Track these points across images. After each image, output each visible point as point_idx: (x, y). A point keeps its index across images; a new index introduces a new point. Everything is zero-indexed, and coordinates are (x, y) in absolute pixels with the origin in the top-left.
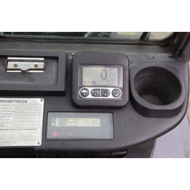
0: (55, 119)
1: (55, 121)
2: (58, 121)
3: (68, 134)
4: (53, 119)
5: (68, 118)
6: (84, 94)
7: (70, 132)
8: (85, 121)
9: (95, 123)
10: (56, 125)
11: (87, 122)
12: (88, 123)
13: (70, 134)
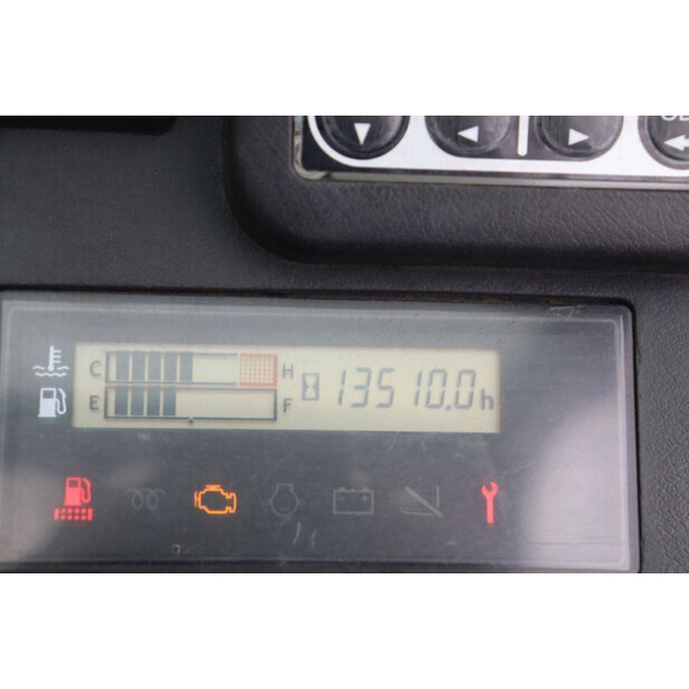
0: (68, 359)
1: (71, 372)
2: (101, 370)
3: (198, 499)
4: (53, 351)
5: (195, 349)
6: (362, 130)
7: (213, 488)
8: (361, 379)
9: (449, 400)
10: (86, 419)
11: (373, 386)
12: (384, 397)
13: (212, 500)
